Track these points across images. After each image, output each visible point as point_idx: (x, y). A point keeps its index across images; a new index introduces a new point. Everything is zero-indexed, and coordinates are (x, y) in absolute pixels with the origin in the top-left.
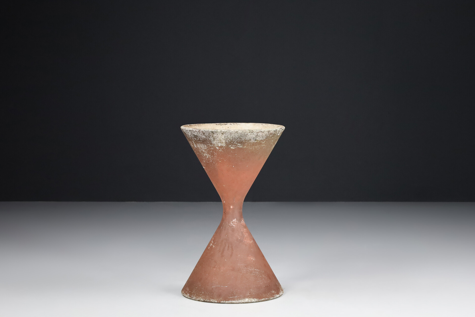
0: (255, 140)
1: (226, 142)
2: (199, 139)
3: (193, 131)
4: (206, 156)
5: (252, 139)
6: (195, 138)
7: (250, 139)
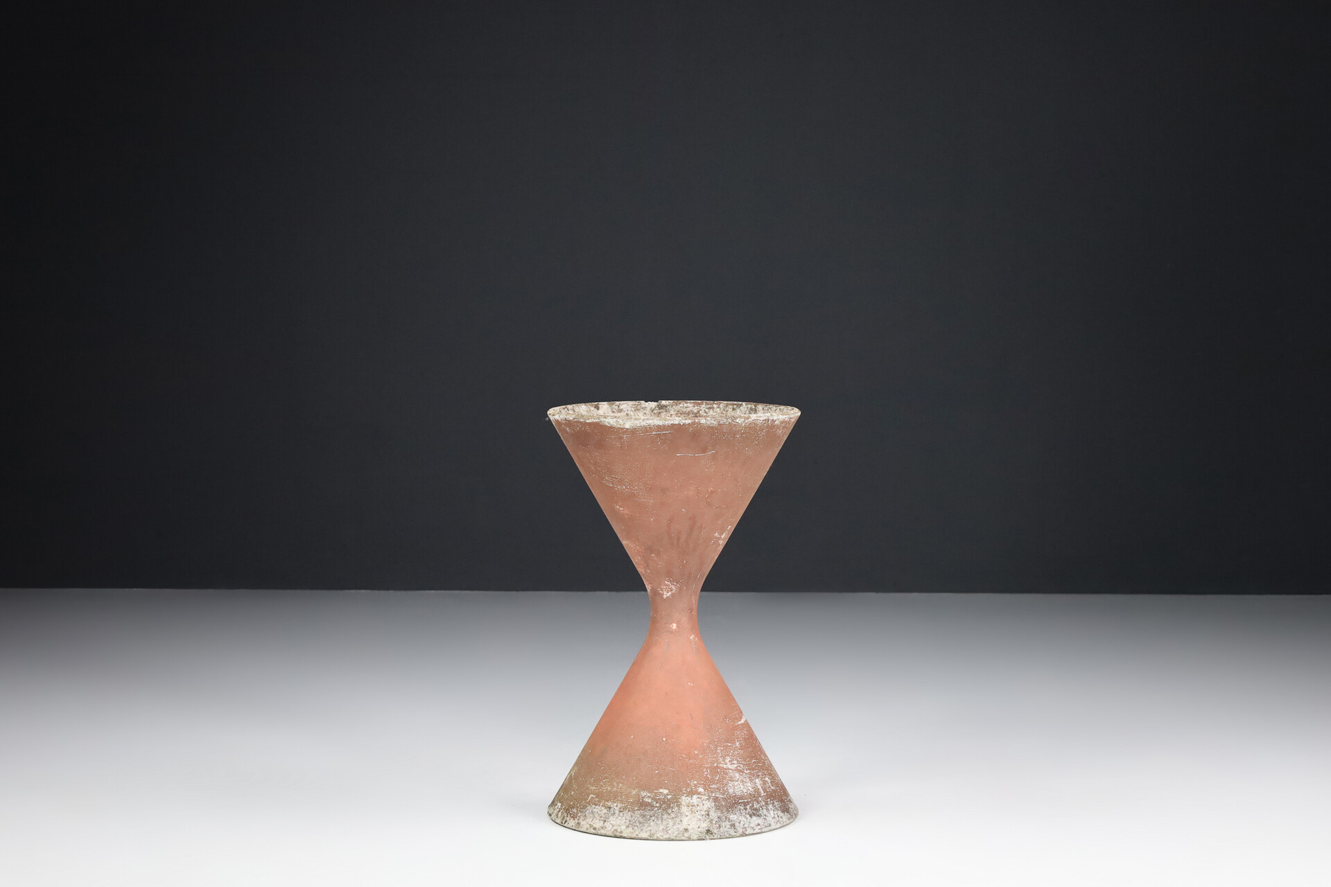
0: (610, 808)
1: (679, 806)
2: (746, 809)
3: (759, 827)
4: (733, 760)
5: (617, 812)
6: (756, 809)
7: (621, 814)
